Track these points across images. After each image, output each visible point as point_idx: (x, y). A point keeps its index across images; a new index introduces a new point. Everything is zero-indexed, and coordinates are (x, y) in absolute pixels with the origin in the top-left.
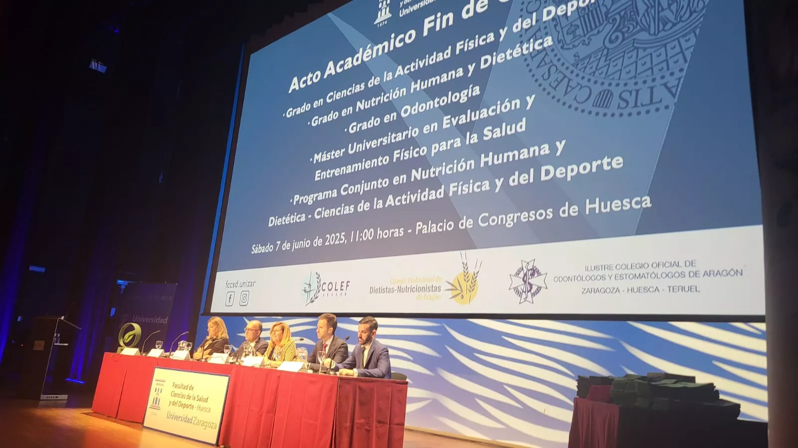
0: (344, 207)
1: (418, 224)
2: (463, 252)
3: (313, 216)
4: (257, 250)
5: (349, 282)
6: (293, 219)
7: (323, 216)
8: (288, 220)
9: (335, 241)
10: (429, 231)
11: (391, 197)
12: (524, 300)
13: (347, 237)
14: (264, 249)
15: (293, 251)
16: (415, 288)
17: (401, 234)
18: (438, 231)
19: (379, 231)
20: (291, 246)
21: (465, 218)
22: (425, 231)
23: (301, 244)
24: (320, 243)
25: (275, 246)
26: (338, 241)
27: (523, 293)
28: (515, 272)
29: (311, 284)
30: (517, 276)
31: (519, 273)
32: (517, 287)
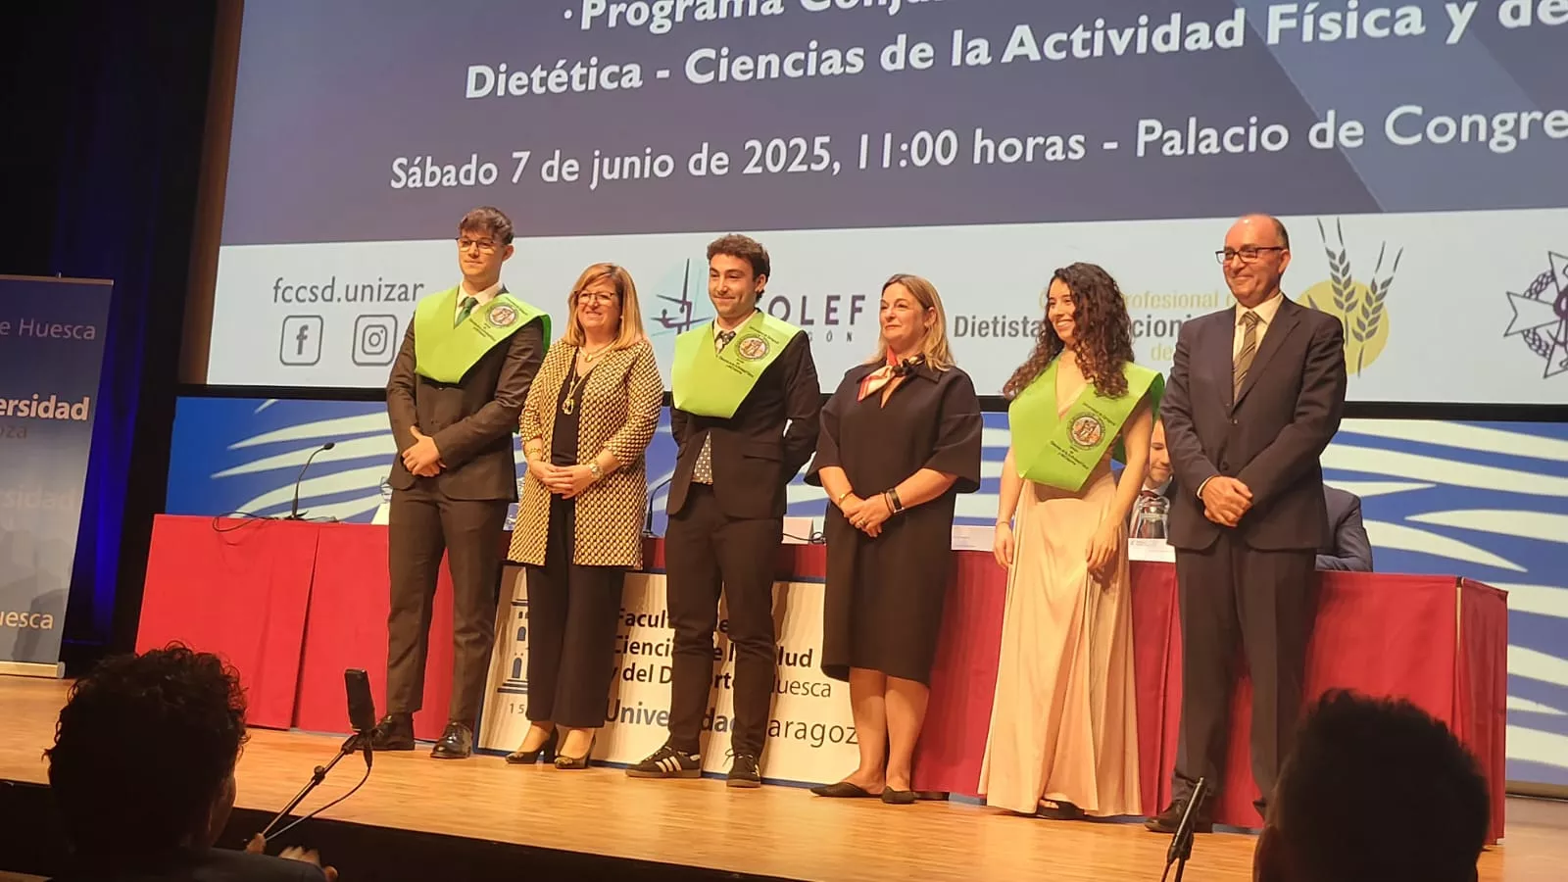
0: (819, 51)
1: (1143, 124)
2: (1328, 221)
3: (679, 71)
4: (410, 175)
5: (862, 298)
6: (584, 79)
7: (723, 77)
8: (556, 80)
9: (788, 163)
10: (1191, 151)
11: (1023, 31)
12: (1560, 369)
13: (843, 149)
14: (453, 175)
15: (593, 186)
16: (1141, 324)
17: (1076, 152)
18: (1228, 152)
19: (983, 139)
20: (586, 172)
21: (1331, 114)
22: (1173, 148)
23: (632, 164)
24: (719, 167)
25: (507, 166)
26: (800, 164)
27: (1557, 347)
28: (1528, 287)
29: (688, 300)
30: (1534, 296)
31: (1539, 289)
32: (1535, 329)
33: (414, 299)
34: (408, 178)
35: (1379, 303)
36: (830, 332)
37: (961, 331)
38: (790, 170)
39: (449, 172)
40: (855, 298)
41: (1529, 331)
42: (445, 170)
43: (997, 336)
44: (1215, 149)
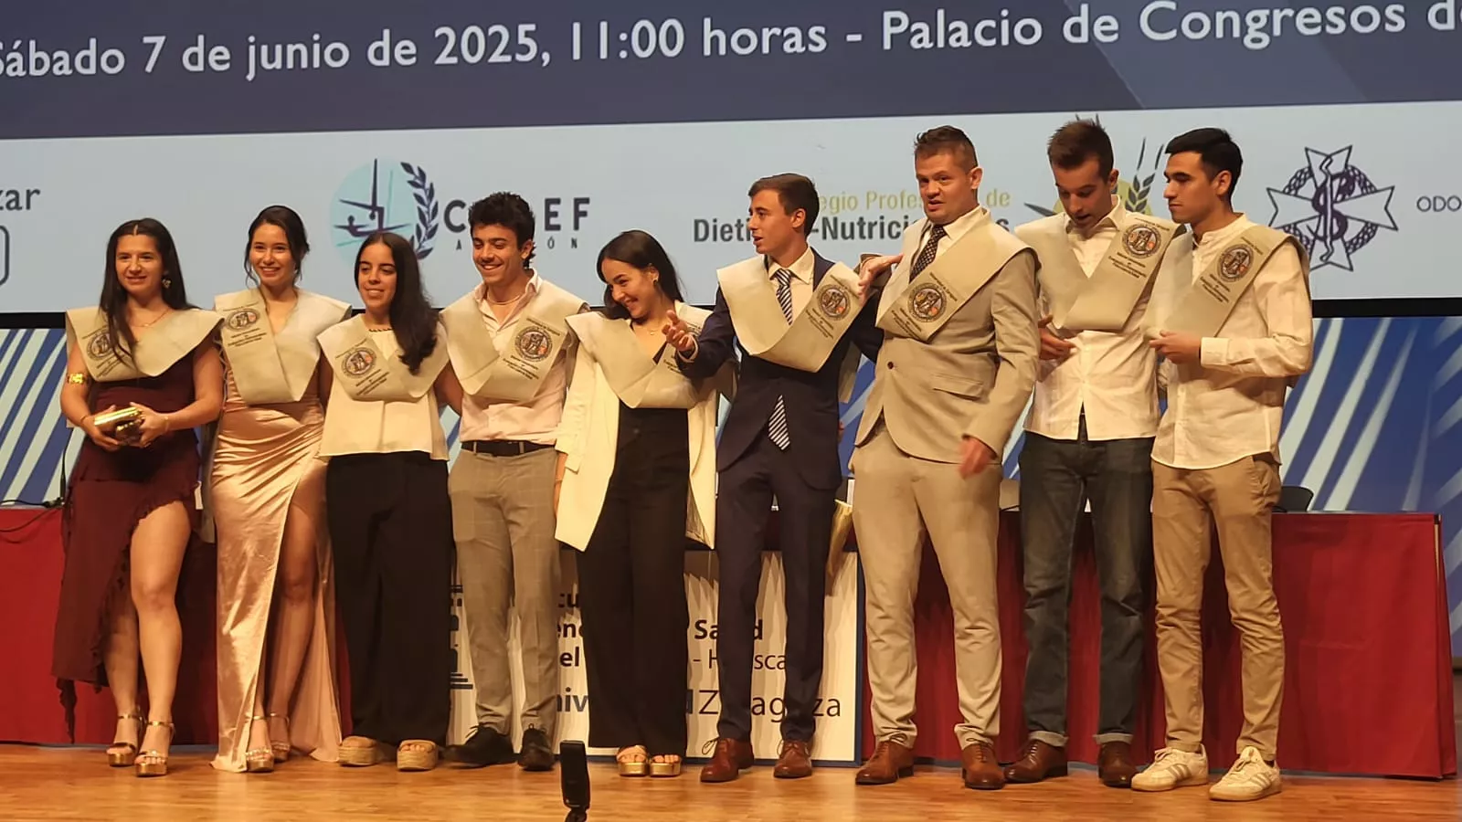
1: (888, 16)
4: (9, 62)
5: (586, 201)
9: (490, 49)
10: (941, 44)
12: (1321, 263)
13: (552, 38)
14: (66, 62)
15: (250, 77)
16: (899, 226)
17: (816, 44)
18: (980, 46)
19: (712, 30)
20: (239, 60)
21: (1084, 8)
22: (921, 41)
23: (297, 53)
24: (406, 57)
25: (137, 54)
26: (502, 54)
27: (1317, 242)
28: (1287, 183)
29: (379, 204)
30: (1293, 192)
31: (1297, 185)
32: (1295, 224)
33: (28, 207)
34: (6, 66)
35: (1143, 200)
36: (551, 239)
37: (701, 235)
38: (492, 60)
39: (60, 59)
40: (578, 202)
41: (1289, 226)
42: (56, 55)
43: (742, 240)
44: (965, 43)
